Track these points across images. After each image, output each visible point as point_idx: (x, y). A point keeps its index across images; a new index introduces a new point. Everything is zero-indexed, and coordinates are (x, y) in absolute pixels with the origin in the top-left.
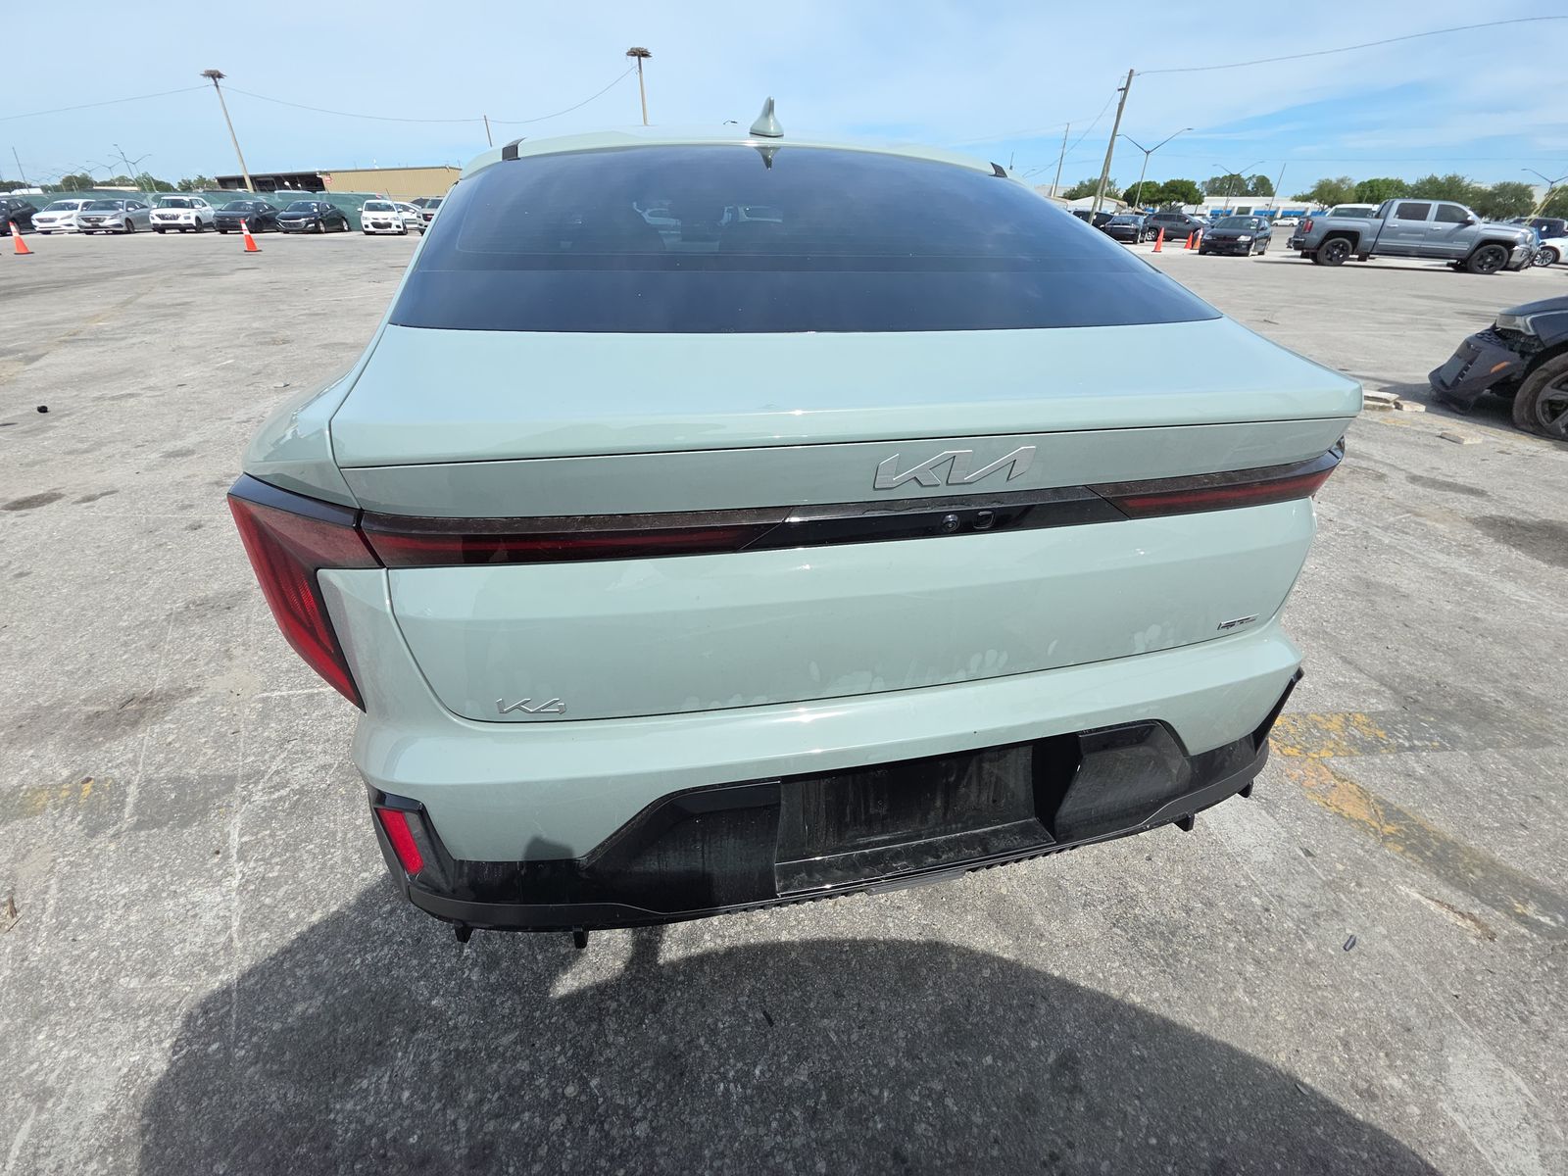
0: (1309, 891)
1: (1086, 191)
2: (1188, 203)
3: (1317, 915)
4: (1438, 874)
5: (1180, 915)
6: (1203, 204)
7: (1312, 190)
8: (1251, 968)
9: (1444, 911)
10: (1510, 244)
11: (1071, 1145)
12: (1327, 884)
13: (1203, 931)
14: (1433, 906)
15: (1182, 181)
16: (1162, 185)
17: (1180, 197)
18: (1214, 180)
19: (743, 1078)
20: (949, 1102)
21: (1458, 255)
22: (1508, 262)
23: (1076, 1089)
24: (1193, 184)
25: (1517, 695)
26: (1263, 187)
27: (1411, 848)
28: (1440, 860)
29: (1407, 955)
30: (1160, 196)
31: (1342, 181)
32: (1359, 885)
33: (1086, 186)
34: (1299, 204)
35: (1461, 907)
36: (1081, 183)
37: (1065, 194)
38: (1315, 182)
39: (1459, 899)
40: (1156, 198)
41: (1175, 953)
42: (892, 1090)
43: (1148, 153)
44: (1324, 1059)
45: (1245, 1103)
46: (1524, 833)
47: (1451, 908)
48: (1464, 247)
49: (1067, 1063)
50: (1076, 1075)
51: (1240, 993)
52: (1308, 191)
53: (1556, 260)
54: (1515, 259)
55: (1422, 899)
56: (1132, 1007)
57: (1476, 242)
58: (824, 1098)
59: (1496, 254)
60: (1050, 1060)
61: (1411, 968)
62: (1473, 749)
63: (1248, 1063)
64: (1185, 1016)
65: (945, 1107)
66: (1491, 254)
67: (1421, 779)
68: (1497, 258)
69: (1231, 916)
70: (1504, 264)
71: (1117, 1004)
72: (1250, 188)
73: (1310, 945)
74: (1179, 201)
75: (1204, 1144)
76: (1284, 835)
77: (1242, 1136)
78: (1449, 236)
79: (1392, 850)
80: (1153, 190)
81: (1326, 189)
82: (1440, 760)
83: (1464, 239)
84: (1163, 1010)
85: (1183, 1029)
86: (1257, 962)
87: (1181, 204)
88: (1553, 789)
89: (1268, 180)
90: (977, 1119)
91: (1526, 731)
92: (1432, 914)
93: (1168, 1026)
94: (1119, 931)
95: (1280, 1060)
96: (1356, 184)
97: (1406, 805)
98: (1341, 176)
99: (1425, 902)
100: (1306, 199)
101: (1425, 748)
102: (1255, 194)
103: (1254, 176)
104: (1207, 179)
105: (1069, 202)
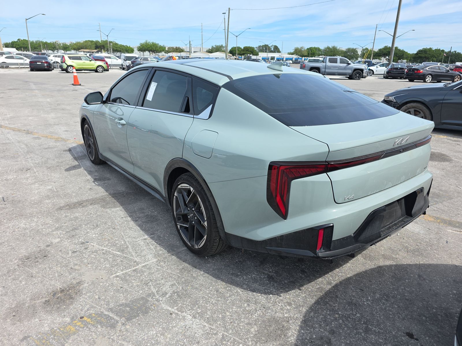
0: (434, 235)
1: (215, 50)
2: (254, 55)
3: (438, 239)
4: (451, 226)
5: (417, 247)
6: (259, 55)
7: (294, 51)
8: (435, 251)
9: (457, 232)
10: (362, 70)
11: (431, 287)
12: (436, 233)
13: (423, 248)
14: (455, 232)
15: (249, 47)
16: (242, 48)
17: (251, 53)
18: (260, 46)
19: (367, 300)
20: (407, 289)
21: (349, 74)
22: (363, 76)
23: (424, 279)
24: (253, 48)
25: (441, 190)
26: (276, 50)
27: (444, 223)
28: (450, 224)
29: (456, 241)
30: (243, 52)
31: (302, 48)
32: (441, 232)
33: (214, 48)
34: (290, 56)
35: (459, 231)
36: (212, 47)
37: (207, 51)
38: (294, 48)
39: (457, 229)
40: (242, 53)
41: (422, 253)
42: (396, 291)
43: (237, 36)
44: (457, 261)
45: (451, 271)
46: (460, 215)
47: (457, 231)
48: (350, 72)
49: (419, 276)
50: (423, 277)
51: (437, 256)
52: (292, 51)
53: (373, 74)
54: (364, 74)
55: (452, 231)
56: (422, 264)
57: (353, 70)
58: (386, 297)
59: (359, 73)
60: (417, 277)
61: (459, 243)
62: (441, 202)
63: (446, 265)
64: (431, 262)
65: (407, 290)
66: (358, 73)
67: (437, 210)
68: (359, 75)
69: (425, 244)
70: (362, 76)
71: (420, 265)
72: (272, 50)
73: (441, 244)
74: (250, 54)
75: (450, 279)
76: (423, 227)
77: (454, 275)
78: (345, 68)
79: (441, 224)
80: (240, 50)
81: (298, 50)
82: (437, 206)
83: (349, 69)
84: (427, 263)
85: (432, 264)
86: (435, 250)
87: (251, 55)
88: (459, 206)
89: (277, 47)
90: (414, 289)
91: (447, 197)
92: (455, 233)
93: (430, 265)
94: (409, 253)
95: (450, 263)
96: (306, 49)
97: (438, 216)
98: (301, 46)
99: (453, 231)
100: (292, 54)
101: (433, 204)
102: (274, 52)
103: (273, 45)
104: (257, 46)
105: (210, 54)
